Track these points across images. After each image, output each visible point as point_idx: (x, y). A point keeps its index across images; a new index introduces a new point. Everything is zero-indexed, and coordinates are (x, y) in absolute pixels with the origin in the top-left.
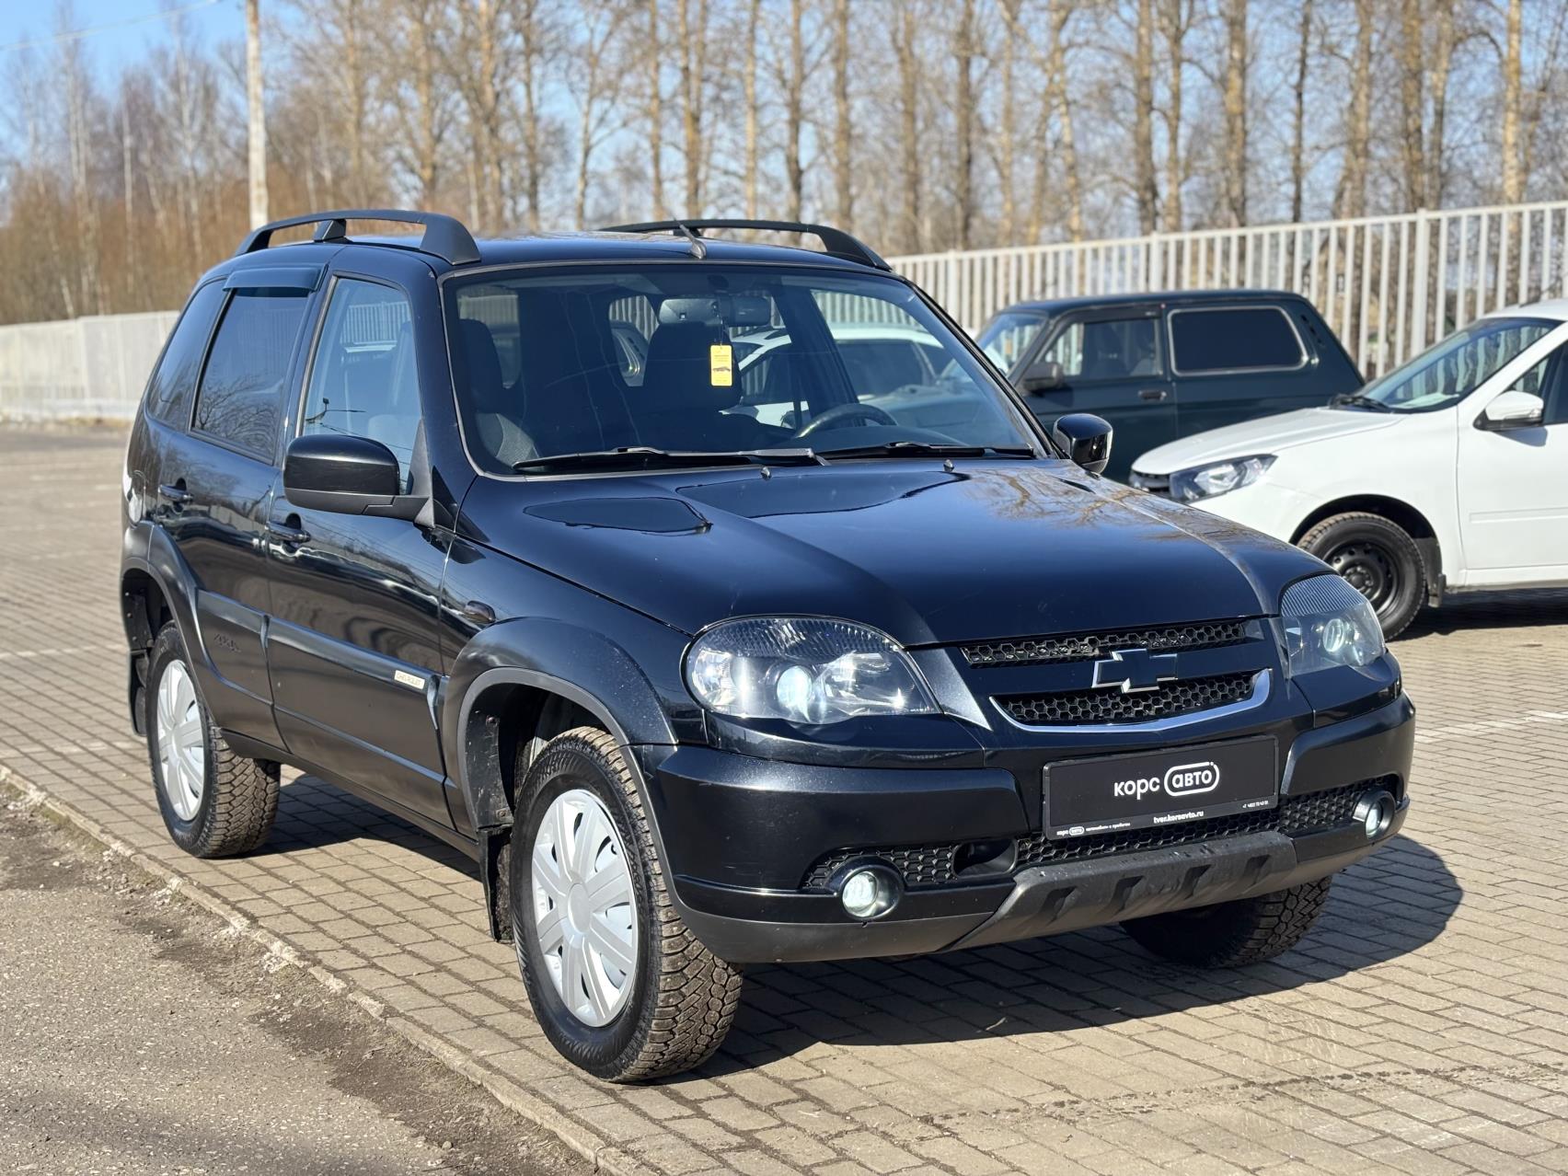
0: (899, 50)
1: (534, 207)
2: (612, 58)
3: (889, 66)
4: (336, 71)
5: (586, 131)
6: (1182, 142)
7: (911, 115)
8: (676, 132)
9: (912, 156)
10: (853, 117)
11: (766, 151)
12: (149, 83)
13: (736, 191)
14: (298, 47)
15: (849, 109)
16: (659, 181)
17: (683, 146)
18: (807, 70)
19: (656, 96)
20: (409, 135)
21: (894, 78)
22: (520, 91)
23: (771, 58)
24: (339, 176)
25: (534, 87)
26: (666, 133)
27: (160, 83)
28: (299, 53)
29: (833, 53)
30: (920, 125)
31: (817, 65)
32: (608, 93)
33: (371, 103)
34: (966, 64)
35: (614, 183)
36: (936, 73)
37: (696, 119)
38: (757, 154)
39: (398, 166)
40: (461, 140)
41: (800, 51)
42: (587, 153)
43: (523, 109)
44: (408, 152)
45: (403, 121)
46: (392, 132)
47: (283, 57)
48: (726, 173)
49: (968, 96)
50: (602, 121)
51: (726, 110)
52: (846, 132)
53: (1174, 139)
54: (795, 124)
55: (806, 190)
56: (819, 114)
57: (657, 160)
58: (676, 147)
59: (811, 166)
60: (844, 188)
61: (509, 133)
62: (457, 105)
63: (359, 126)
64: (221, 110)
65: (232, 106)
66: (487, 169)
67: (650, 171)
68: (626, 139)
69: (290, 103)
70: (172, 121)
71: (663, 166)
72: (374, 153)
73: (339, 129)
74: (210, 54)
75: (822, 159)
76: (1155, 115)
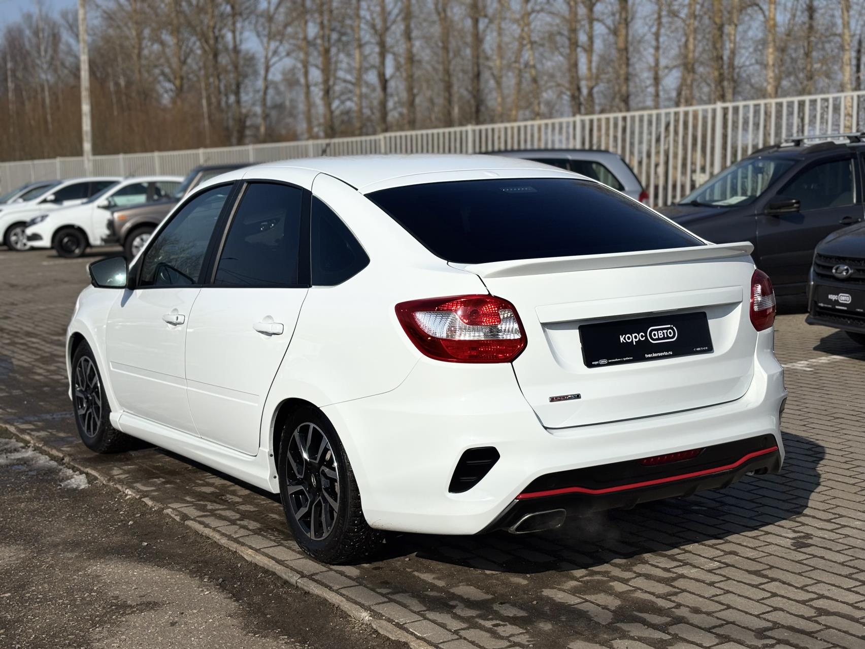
0: (439, 14)
1: (238, 102)
2: (280, 17)
3: (434, 22)
4: (126, 24)
5: (266, 57)
6: (594, 65)
7: (446, 49)
8: (316, 58)
9: (447, 72)
10: (415, 50)
11: (367, 69)
12: (21, 32)
13: (351, 92)
14: (105, 12)
15: (412, 46)
16: (308, 86)
17: (321, 66)
18: (389, 24)
19: (305, 38)
20: (168, 60)
21: (436, 30)
22: (229, 36)
23: (368, 17)
24: (129, 84)
25: (237, 33)
26: (311, 59)
27: (28, 33)
28: (105, 15)
29: (402, 15)
30: (451, 55)
31: (394, 22)
32: (279, 38)
33: (146, 43)
34: (476, 22)
35: (282, 88)
36: (460, 26)
37: (327, 51)
38: (362, 70)
39: (161, 78)
40: (197, 63)
41: (384, 14)
42: (267, 69)
43: (231, 46)
44: (167, 70)
45: (164, 52)
46: (158, 58)
47: (97, 17)
48: (345, 81)
49: (478, 40)
50: (275, 52)
51: (344, 47)
52: (411, 59)
53: (590, 62)
54: (382, 56)
55: (389, 90)
56: (395, 49)
57: (306, 74)
58: (317, 67)
59: (392, 77)
60: (410, 89)
61: (224, 60)
62: (194, 43)
63: (139, 55)
64: (62, 47)
65: (69, 45)
66: (211, 80)
67: (302, 80)
68: (288, 62)
69: (101, 43)
70: (34, 54)
71: (310, 77)
72: (148, 71)
73: (128, 57)
74: (56, 16)
75: (398, 74)
76: (579, 50)
